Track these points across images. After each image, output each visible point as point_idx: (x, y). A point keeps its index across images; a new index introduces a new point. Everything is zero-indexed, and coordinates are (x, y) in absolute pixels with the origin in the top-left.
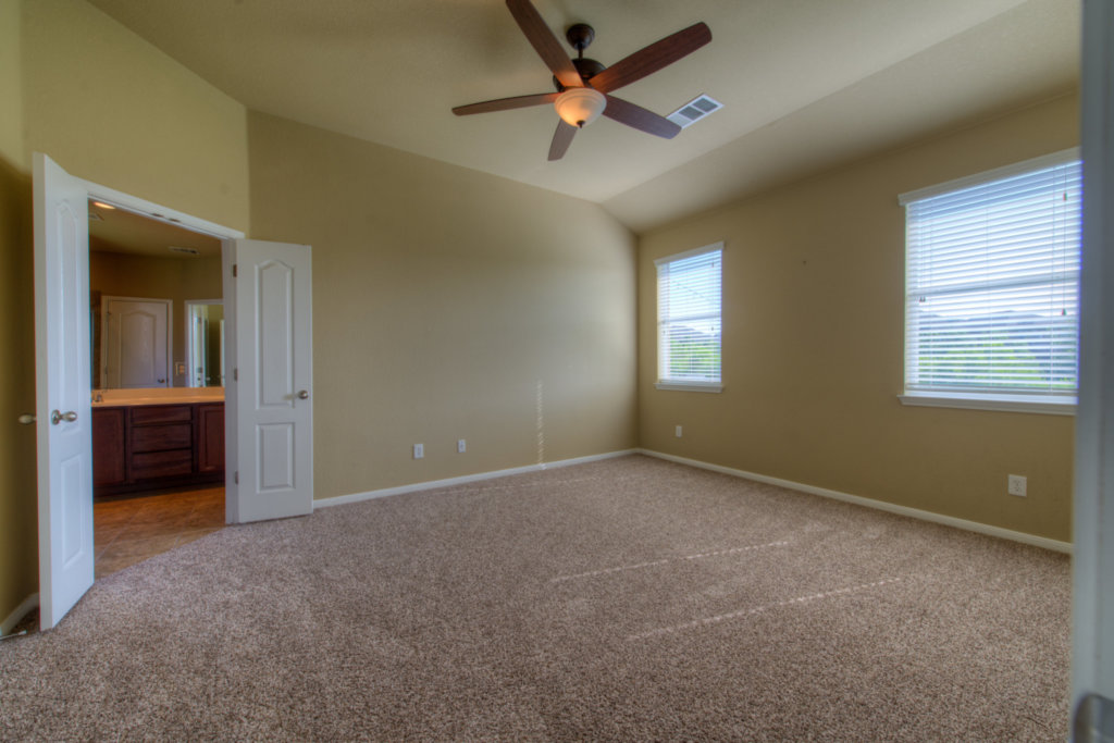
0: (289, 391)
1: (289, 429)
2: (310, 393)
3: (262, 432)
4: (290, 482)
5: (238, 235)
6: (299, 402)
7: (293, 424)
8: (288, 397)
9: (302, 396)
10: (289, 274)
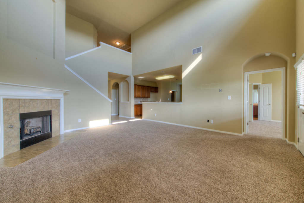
0: (268, 104)
1: (267, 109)
2: (271, 104)
3: (263, 109)
4: (267, 116)
5: (260, 84)
6: (269, 105)
7: (268, 108)
8: (267, 105)
9: (270, 104)
10: (268, 88)
